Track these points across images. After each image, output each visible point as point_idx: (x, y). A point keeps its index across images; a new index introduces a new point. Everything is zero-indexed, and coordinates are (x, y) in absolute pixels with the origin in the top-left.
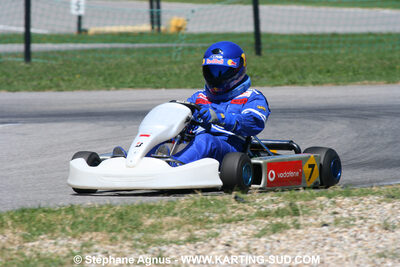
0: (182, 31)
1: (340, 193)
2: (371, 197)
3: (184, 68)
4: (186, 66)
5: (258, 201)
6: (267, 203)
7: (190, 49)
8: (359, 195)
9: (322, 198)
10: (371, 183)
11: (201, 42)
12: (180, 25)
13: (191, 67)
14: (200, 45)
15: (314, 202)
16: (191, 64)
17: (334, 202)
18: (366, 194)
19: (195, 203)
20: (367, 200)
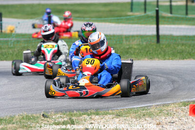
0: (13, 32)
1: (94, 113)
2: (109, 116)
3: (15, 51)
4: (16, 49)
5: (54, 117)
6: (58, 118)
7: (18, 42)
8: (103, 115)
9: (85, 116)
10: (108, 108)
11: (23, 38)
12: (12, 29)
13: (18, 50)
14: (23, 39)
15: (81, 118)
16: (18, 49)
17: (91, 118)
18: (106, 114)
19: (23, 118)
20: (107, 117)
